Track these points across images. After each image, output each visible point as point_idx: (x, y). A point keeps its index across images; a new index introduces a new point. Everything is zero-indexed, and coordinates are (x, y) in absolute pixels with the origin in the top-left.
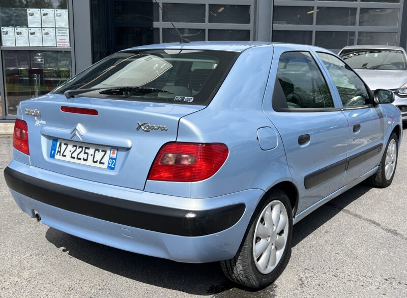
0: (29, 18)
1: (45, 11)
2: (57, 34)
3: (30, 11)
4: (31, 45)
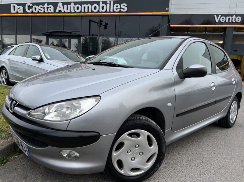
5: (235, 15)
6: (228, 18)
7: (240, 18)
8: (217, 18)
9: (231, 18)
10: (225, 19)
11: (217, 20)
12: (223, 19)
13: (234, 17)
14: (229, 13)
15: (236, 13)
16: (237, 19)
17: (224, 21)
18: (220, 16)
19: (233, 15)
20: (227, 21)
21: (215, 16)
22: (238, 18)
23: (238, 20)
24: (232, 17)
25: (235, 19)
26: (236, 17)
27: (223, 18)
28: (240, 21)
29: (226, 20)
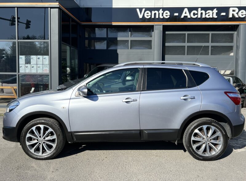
0: (32, 60)
1: (39, 56)
2: (44, 67)
3: (32, 57)
4: (32, 72)
5: (161, 9)
6: (153, 12)
7: (169, 14)
8: (141, 14)
9: (157, 12)
10: (150, 14)
11: (141, 16)
12: (148, 15)
13: (161, 11)
14: (156, 7)
15: (164, 7)
16: (165, 15)
17: (149, 17)
18: (144, 10)
19: (160, 8)
20: (153, 17)
21: (138, 10)
22: (166, 13)
23: (167, 16)
24: (159, 12)
25: (163, 14)
26: (164, 12)
27: (148, 13)
28: (168, 17)
29: (151, 16)
